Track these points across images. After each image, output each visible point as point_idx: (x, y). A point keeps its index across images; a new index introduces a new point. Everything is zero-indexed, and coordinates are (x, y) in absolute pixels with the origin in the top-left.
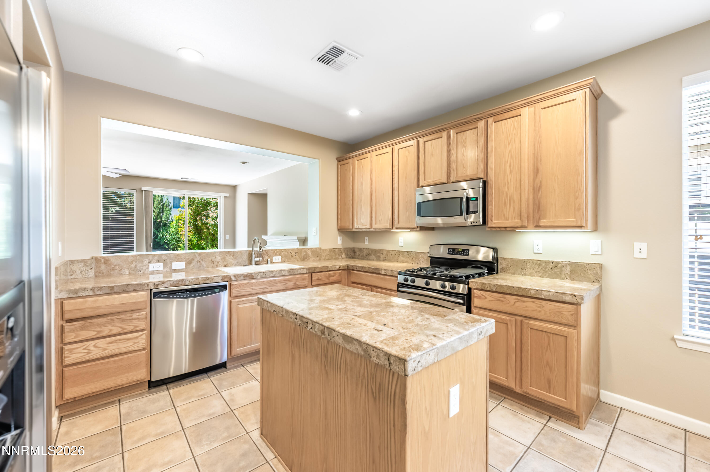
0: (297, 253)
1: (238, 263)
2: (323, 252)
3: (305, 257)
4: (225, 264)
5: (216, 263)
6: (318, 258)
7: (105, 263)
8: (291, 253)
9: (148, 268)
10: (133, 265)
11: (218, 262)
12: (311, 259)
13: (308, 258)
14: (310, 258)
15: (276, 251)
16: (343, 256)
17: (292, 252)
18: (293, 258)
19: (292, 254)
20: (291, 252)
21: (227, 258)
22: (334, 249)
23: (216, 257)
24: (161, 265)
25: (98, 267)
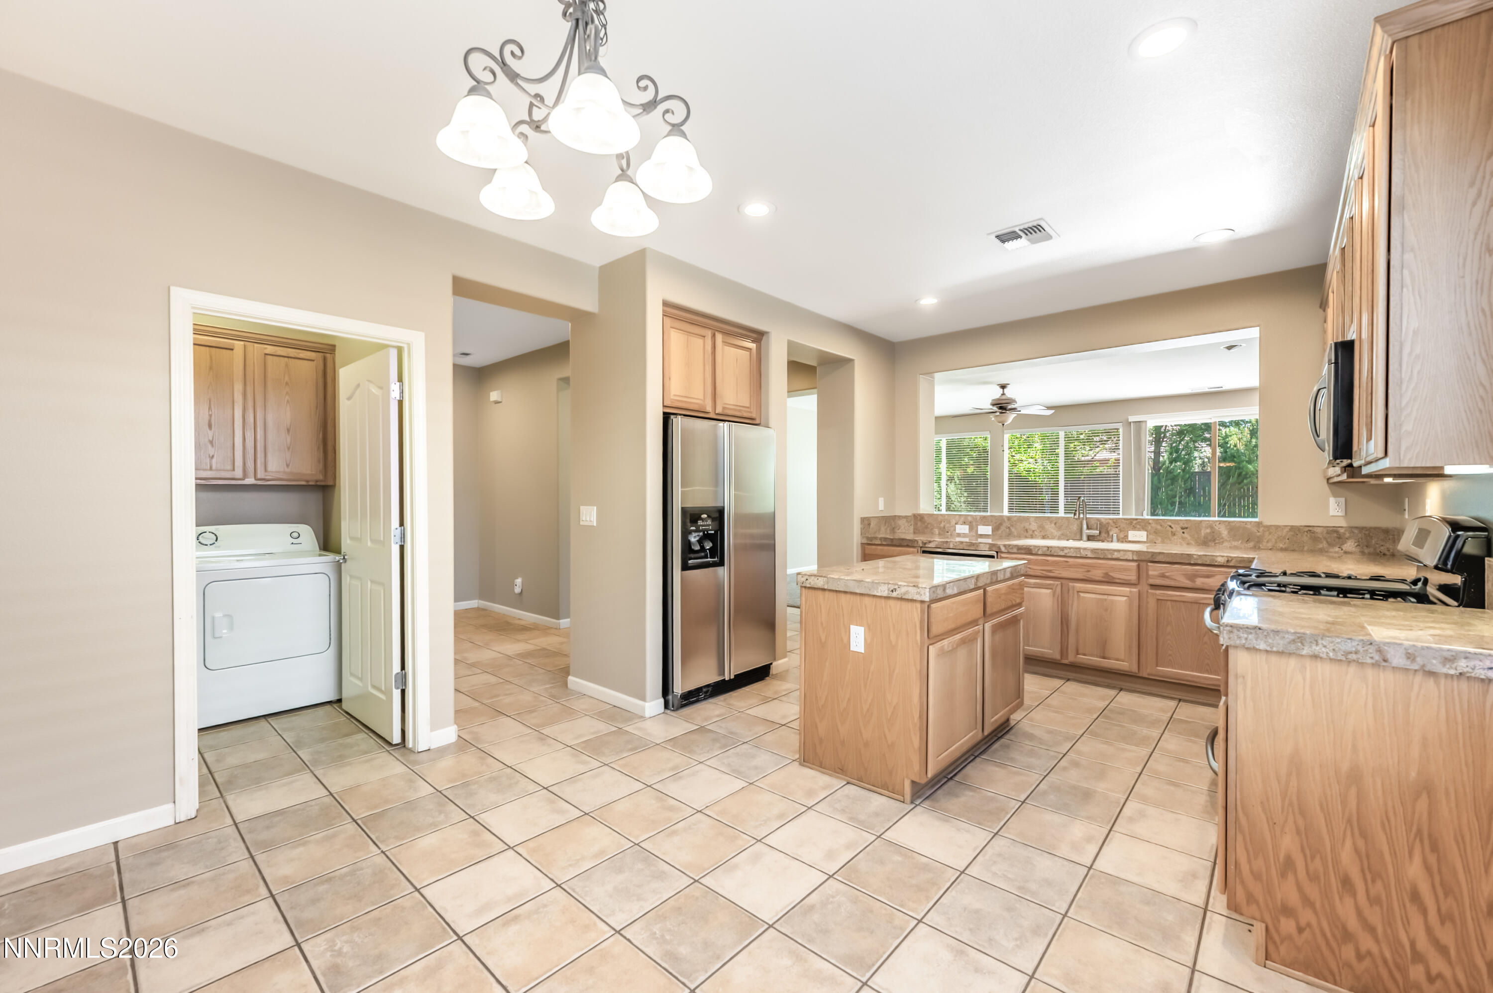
0: (1187, 528)
1: (1062, 535)
2: (1267, 533)
3: (1210, 538)
4: (1044, 534)
5: (1030, 533)
6: (1251, 544)
7: (920, 520)
8: (1172, 528)
9: (955, 530)
10: (942, 525)
11: (1033, 531)
12: (1226, 544)
13: (1217, 541)
14: (1223, 542)
15: (1135, 522)
16: (1350, 545)
17: (1173, 526)
18: (1175, 537)
19: (1172, 530)
20: (1170, 526)
21: (1047, 527)
22: (1310, 529)
23: (1030, 524)
24: (967, 527)
25: (916, 524)
